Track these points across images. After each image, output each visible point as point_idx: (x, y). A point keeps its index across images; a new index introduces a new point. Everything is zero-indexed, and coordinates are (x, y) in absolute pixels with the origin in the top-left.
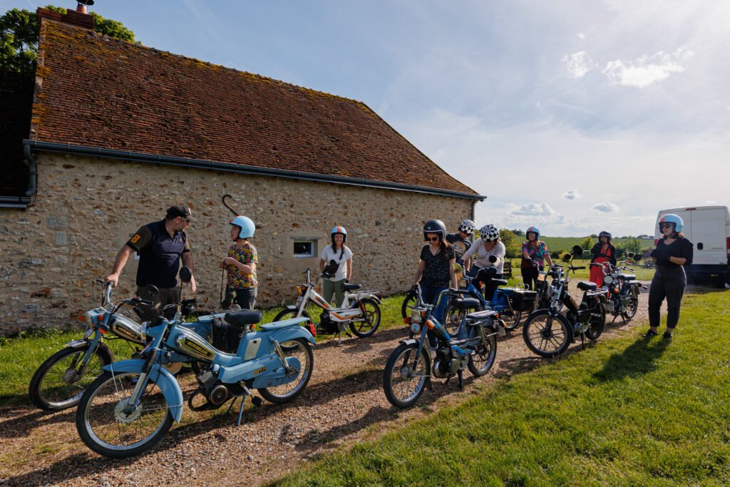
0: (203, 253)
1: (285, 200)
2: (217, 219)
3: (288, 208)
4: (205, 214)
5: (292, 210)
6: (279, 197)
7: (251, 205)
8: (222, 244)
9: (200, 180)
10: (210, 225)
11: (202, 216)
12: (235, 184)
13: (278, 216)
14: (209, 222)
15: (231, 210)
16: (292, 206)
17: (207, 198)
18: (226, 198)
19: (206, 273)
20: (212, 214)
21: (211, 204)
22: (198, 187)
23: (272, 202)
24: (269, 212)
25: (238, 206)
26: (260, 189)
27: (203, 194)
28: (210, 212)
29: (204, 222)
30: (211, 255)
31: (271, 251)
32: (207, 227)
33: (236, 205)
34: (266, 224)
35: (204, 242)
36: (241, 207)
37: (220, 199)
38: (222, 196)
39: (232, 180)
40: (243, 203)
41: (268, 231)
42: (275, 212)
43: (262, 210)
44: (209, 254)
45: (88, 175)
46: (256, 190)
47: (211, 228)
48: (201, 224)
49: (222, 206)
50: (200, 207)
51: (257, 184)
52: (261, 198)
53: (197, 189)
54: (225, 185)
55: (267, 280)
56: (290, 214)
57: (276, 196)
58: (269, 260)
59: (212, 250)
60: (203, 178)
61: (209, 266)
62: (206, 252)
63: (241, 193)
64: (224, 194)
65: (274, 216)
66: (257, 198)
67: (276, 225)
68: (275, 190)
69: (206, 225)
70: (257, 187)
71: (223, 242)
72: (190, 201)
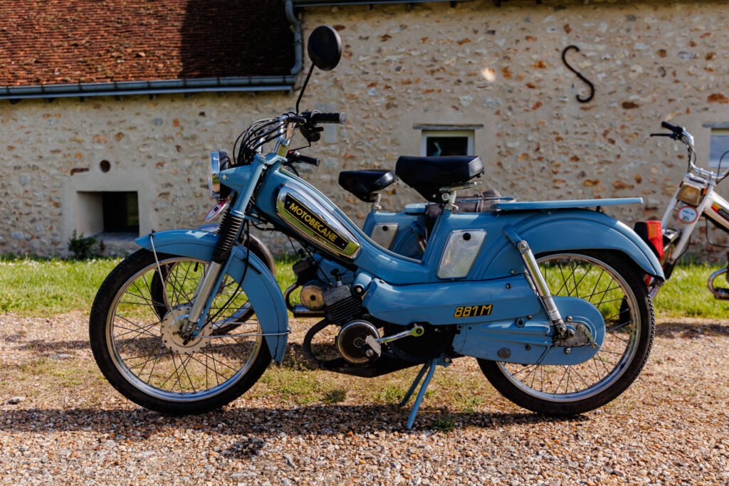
0: (526, 156)
1: (693, 44)
2: (551, 93)
3: (702, 62)
4: (530, 86)
5: (710, 64)
6: (679, 39)
7: (619, 62)
8: (558, 139)
9: (522, 24)
10: (538, 105)
11: (526, 90)
12: (586, 25)
13: (677, 81)
14: (536, 99)
15: (579, 75)
16: (709, 57)
17: (535, 57)
18: (570, 52)
19: (530, 190)
20: (542, 84)
21: (541, 66)
22: (518, 37)
23: (662, 53)
24: (656, 73)
25: (592, 67)
26: (637, 29)
27: (528, 49)
28: (540, 80)
29: (527, 101)
30: (540, 159)
31: (658, 153)
32: (534, 108)
33: (587, 63)
34: (648, 99)
35: (526, 135)
36: (598, 67)
37: (559, 55)
38: (561, 49)
39: (580, 17)
40: (601, 61)
41: (652, 112)
42: (669, 73)
43: (639, 69)
44: (536, 157)
45: (361, 38)
46: (628, 30)
47: (539, 110)
48: (522, 104)
49: (562, 69)
50: (522, 73)
51: (632, 18)
52: (639, 46)
53: (517, 41)
54: (567, 29)
55: (647, 209)
56: (704, 75)
57: (673, 39)
58: (654, 170)
59: (542, 150)
60: (527, 20)
61: (535, 178)
62: (531, 154)
63: (598, 39)
64: (565, 45)
65: (668, 80)
66: (630, 46)
67: (671, 100)
68: (670, 27)
69: (531, 105)
70: (632, 24)
71: (562, 135)
72: (505, 64)
